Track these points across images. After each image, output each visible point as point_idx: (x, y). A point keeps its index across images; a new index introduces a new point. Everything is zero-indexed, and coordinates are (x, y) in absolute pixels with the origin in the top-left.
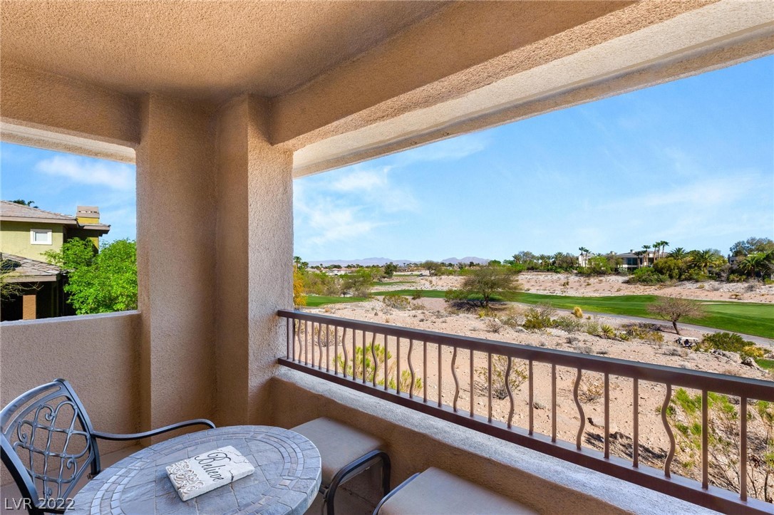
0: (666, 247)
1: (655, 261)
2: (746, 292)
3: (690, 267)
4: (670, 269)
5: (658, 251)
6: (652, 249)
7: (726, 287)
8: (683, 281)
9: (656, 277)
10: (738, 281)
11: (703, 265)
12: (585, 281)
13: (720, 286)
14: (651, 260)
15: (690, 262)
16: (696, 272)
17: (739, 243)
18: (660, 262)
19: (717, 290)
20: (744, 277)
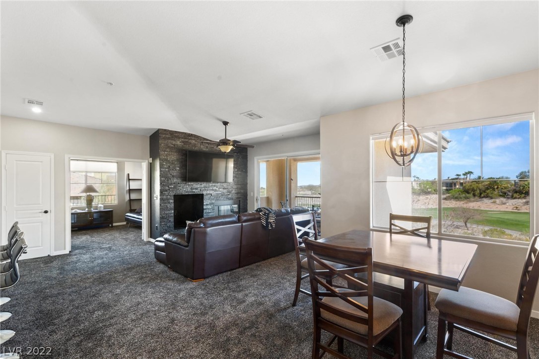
0: (472, 175)
1: (464, 185)
2: (524, 205)
3: (487, 189)
4: (473, 190)
5: (466, 178)
6: (462, 177)
7: (511, 202)
8: (482, 198)
9: (464, 195)
10: (519, 198)
11: (496, 187)
12: (416, 198)
13: (507, 201)
14: (461, 184)
15: (487, 185)
16: (491, 192)
17: (522, 172)
18: (467, 186)
19: (505, 204)
20: (523, 195)
